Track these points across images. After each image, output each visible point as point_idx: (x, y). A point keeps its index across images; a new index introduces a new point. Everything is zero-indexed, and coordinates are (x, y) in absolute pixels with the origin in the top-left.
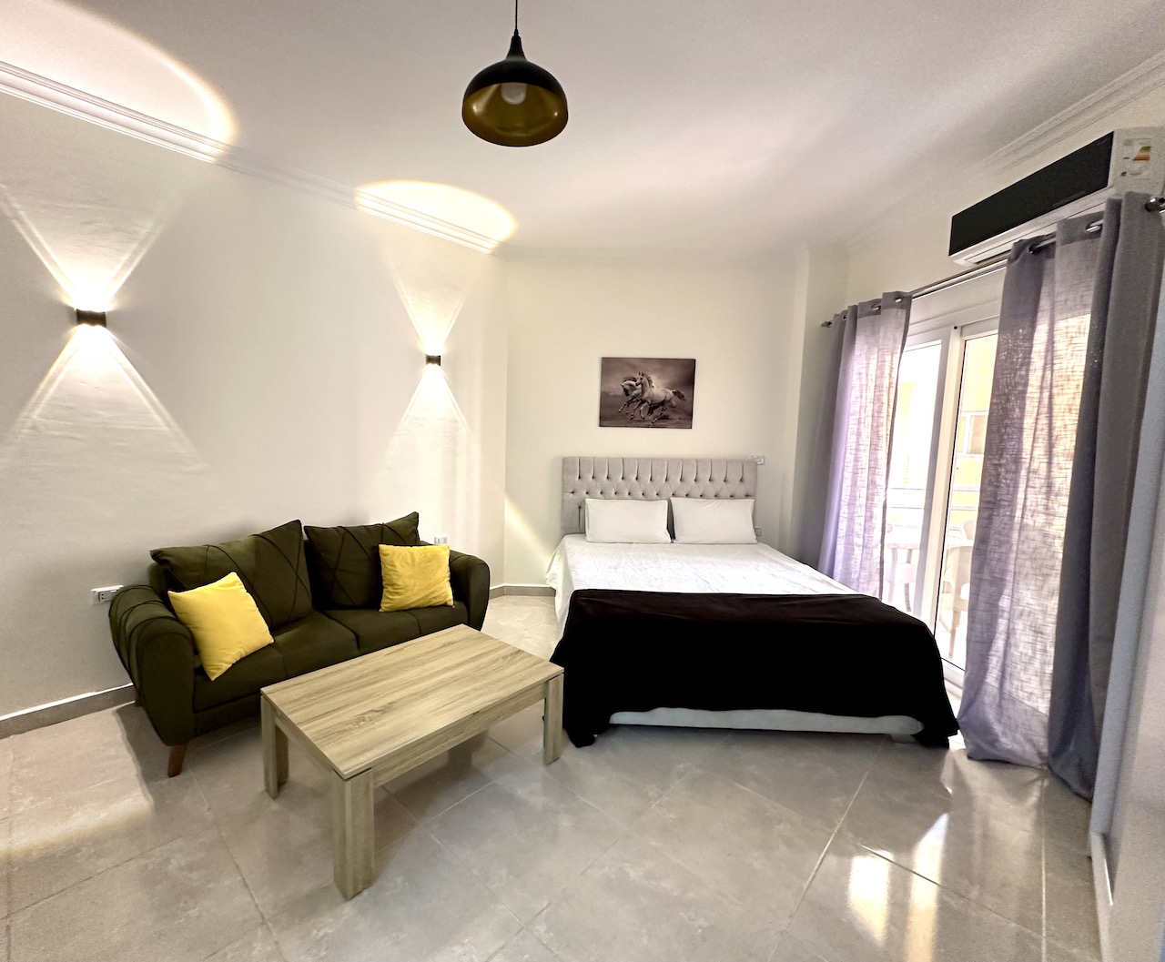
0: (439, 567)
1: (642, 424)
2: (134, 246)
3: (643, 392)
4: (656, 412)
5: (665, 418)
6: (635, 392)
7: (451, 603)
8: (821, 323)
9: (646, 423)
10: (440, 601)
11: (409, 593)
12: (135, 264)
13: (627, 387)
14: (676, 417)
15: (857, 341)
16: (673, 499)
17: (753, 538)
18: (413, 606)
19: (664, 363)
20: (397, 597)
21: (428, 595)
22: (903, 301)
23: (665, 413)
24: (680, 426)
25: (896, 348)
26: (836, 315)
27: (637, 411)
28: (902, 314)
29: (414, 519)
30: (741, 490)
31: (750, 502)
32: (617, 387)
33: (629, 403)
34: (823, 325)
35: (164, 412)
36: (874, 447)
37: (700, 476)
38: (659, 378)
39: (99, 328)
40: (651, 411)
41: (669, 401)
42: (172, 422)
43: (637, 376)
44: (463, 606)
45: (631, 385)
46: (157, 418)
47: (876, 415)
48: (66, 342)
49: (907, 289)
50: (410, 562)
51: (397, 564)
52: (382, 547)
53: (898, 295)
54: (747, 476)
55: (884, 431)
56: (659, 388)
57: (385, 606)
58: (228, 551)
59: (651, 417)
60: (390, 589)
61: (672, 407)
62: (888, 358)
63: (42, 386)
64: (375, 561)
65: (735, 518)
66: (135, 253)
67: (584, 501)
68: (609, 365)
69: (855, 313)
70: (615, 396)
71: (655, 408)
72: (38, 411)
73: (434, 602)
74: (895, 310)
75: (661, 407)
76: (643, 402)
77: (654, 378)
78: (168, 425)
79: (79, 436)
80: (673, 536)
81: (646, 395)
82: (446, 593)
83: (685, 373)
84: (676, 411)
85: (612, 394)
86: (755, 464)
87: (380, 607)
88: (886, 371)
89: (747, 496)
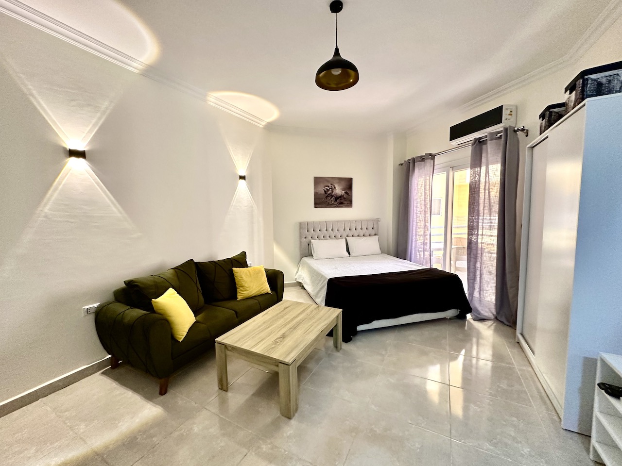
0: (262, 275)
1: (333, 206)
2: (98, 115)
3: (332, 192)
4: (338, 201)
5: (342, 203)
6: (329, 192)
7: (270, 292)
8: (400, 163)
9: (334, 206)
10: (265, 291)
11: (252, 290)
12: (99, 125)
13: (326, 190)
14: (346, 202)
15: (415, 171)
16: (347, 238)
17: (380, 252)
18: (253, 295)
19: (340, 179)
20: (245, 292)
21: (259, 290)
22: (432, 157)
23: (342, 201)
24: (347, 206)
25: (430, 174)
26: (405, 161)
27: (330, 201)
28: (432, 161)
29: (244, 255)
30: (373, 232)
31: (377, 237)
32: (321, 190)
33: (327, 197)
34: (399, 165)
35: (118, 205)
36: (425, 212)
37: (357, 228)
38: (339, 186)
39: (81, 160)
40: (336, 201)
41: (343, 196)
42: (123, 212)
43: (330, 185)
44: (274, 292)
45: (327, 189)
46: (114, 209)
48: (64, 165)
49: (433, 152)
50: (248, 274)
51: (243, 276)
52: (234, 269)
53: (430, 154)
54: (375, 226)
55: (429, 206)
56: (339, 191)
57: (239, 297)
59: (336, 203)
60: (241, 288)
61: (344, 198)
62: (428, 178)
63: (50, 192)
64: (232, 276)
65: (371, 244)
66: (100, 119)
67: (311, 241)
68: (317, 180)
69: (414, 160)
70: (321, 194)
71: (337, 199)
72: (48, 207)
73: (263, 292)
74: (430, 160)
75: (340, 199)
76: (333, 196)
77: (336, 186)
78: (121, 213)
79: (72, 220)
80: (349, 254)
81: (333, 193)
82: (267, 288)
83: (348, 184)
84: (345, 200)
85: (319, 193)
86: (377, 221)
87: (237, 298)
88: (428, 183)
89: (375, 235)
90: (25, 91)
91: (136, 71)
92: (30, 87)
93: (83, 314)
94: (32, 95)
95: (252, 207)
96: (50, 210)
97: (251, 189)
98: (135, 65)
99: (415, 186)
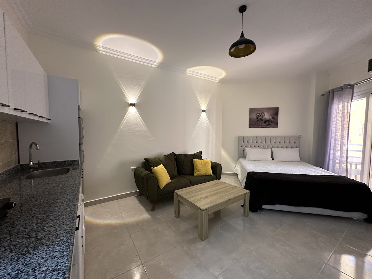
0: (209, 165)
2: (141, 88)
3: (262, 117)
4: (266, 123)
5: (269, 125)
6: (260, 117)
7: (212, 175)
8: (321, 94)
9: (264, 126)
10: (209, 174)
11: (202, 172)
12: (141, 92)
14: (273, 124)
15: (334, 99)
16: (272, 148)
17: (299, 160)
18: (202, 175)
19: (269, 109)
20: (198, 172)
21: (206, 172)
22: (352, 87)
24: (274, 127)
25: (349, 101)
26: (326, 92)
27: (260, 123)
28: (351, 91)
29: (201, 152)
30: (295, 145)
31: (298, 149)
32: (254, 116)
33: (258, 121)
35: (145, 126)
36: (342, 131)
37: (281, 141)
38: (267, 113)
39: (134, 107)
40: (265, 123)
41: (271, 120)
42: (147, 128)
44: (215, 176)
45: (258, 116)
46: (144, 127)
47: (343, 122)
48: (128, 110)
49: (352, 83)
50: (201, 163)
51: (198, 164)
52: (193, 159)
53: (349, 85)
54: (296, 141)
55: (346, 126)
56: (267, 116)
57: (195, 175)
58: (160, 159)
59: (265, 125)
60: (196, 170)
61: (272, 121)
62: (346, 104)
63: (123, 120)
64: (192, 163)
65: (294, 154)
66: (141, 90)
67: (245, 149)
68: (252, 110)
69: (333, 91)
70: (254, 119)
71: (266, 122)
72: (122, 126)
74: (348, 89)
75: (268, 122)
76: (262, 120)
77: (266, 113)
78: (146, 129)
79: (129, 132)
80: (273, 159)
82: (211, 172)
83: (275, 112)
84: (273, 122)
85: (252, 118)
86: (299, 138)
87: (194, 175)
88: (346, 108)
89: (297, 147)
90: (118, 83)
91: (155, 66)
92: (120, 81)
93: (130, 170)
94: (120, 84)
95: (209, 127)
96: (123, 127)
97: (209, 117)
98: (155, 64)
99: (334, 110)
